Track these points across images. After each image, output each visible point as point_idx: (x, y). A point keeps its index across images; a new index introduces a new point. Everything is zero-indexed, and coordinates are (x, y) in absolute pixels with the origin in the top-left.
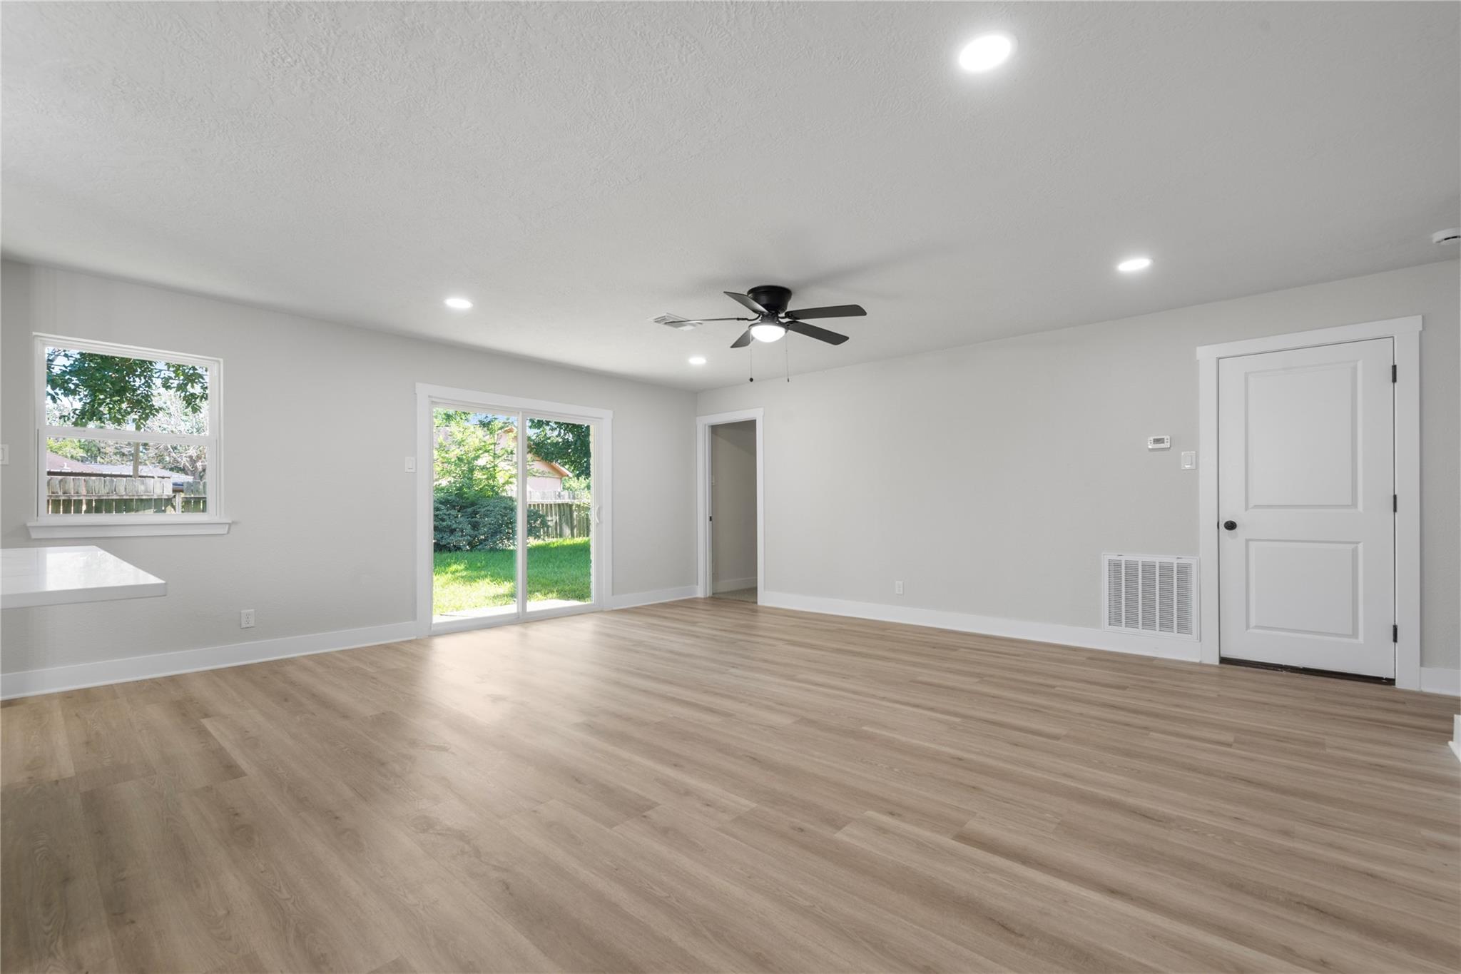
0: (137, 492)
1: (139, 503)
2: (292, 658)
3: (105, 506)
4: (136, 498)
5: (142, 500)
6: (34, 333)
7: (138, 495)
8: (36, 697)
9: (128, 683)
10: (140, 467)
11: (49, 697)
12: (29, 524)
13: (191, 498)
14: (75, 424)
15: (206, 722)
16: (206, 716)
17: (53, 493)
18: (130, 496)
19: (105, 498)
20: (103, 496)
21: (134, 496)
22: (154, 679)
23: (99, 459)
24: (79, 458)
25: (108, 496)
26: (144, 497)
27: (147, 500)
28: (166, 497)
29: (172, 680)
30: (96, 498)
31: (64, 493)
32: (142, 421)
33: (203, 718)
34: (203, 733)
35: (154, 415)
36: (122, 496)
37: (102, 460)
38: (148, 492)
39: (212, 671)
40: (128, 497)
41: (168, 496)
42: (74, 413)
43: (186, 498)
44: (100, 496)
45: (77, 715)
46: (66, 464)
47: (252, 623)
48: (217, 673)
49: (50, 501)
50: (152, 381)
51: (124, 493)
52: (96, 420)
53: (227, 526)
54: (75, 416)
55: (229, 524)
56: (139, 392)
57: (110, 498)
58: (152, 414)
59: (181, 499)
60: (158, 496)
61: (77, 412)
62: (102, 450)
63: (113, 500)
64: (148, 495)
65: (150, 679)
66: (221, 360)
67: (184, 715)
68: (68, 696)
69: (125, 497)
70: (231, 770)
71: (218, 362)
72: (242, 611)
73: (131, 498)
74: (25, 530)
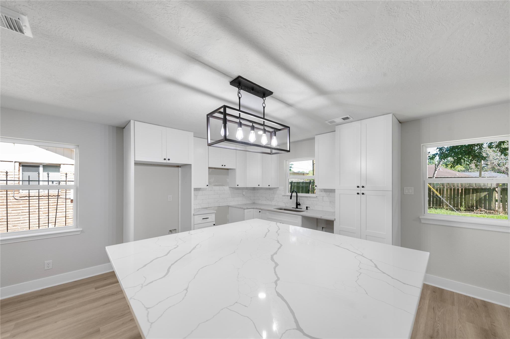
0: (480, 186)
1: (481, 190)
3: (468, 191)
5: (482, 189)
6: (422, 145)
7: (480, 187)
12: (421, 217)
14: (451, 167)
18: (477, 187)
19: (467, 188)
20: (467, 187)
25: (469, 187)
26: (483, 188)
27: (484, 189)
30: (464, 188)
32: (478, 163)
36: (474, 187)
37: (471, 171)
38: (485, 186)
40: (476, 188)
41: (494, 187)
44: (466, 187)
50: (482, 146)
51: (475, 186)
52: (459, 165)
54: (451, 164)
56: (476, 152)
57: (469, 188)
59: (500, 189)
60: (489, 187)
63: (471, 189)
64: (485, 187)
69: (475, 188)
73: (478, 188)
74: (419, 220)
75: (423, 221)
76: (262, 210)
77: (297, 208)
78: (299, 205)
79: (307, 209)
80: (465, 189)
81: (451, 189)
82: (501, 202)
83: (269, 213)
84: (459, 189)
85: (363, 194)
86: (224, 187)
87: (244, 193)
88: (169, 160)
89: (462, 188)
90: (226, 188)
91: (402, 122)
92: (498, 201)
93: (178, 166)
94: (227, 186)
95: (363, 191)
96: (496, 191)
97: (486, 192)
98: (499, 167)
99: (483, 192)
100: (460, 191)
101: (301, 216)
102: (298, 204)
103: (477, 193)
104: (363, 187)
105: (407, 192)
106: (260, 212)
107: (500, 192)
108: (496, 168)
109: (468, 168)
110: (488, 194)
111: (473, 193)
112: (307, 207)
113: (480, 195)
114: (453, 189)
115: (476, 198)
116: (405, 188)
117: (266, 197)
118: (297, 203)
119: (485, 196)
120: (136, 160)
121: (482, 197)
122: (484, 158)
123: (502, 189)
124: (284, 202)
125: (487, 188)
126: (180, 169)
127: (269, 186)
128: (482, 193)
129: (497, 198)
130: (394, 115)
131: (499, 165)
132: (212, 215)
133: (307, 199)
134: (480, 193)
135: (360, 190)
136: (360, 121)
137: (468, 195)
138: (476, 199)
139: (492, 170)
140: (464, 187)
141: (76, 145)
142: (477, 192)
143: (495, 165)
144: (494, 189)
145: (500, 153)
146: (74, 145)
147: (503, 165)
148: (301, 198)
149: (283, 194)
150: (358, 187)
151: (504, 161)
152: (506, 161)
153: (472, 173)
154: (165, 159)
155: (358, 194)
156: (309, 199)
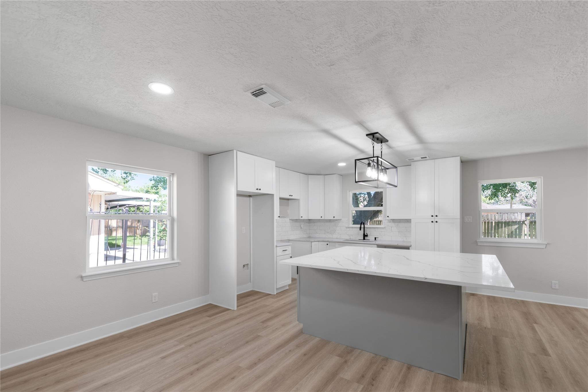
0: (512, 219)
1: (512, 223)
2: (578, 308)
3: (501, 224)
4: (511, 221)
5: (513, 222)
6: (478, 181)
8: (480, 295)
9: (507, 298)
10: (513, 205)
11: (483, 296)
13: (533, 221)
15: (535, 325)
16: (536, 323)
17: (484, 219)
19: (500, 221)
21: (510, 220)
22: (516, 300)
23: (499, 203)
24: (492, 203)
26: (514, 221)
27: (515, 222)
28: (523, 221)
29: (523, 302)
31: (487, 219)
33: (534, 323)
34: (533, 329)
35: (517, 193)
37: (500, 203)
39: (540, 303)
40: (508, 221)
41: (523, 220)
42: (489, 195)
43: (531, 221)
45: (491, 306)
46: (488, 207)
47: (557, 287)
48: (541, 304)
49: (483, 222)
51: (507, 219)
52: (497, 197)
53: (545, 245)
54: (490, 196)
55: (546, 244)
58: (517, 192)
59: (528, 222)
60: (519, 220)
61: (490, 195)
62: (500, 199)
63: (503, 222)
65: (515, 299)
66: (542, 177)
67: (527, 319)
68: (489, 297)
69: (507, 221)
70: (544, 351)
71: (541, 178)
72: (553, 281)
74: (476, 242)
75: (479, 244)
76: (329, 242)
77: (364, 239)
78: (367, 236)
79: (375, 240)
80: (499, 222)
81: (485, 223)
82: (530, 236)
83: (339, 244)
84: (492, 222)
85: (437, 222)
86: (285, 219)
87: (302, 226)
88: (260, 189)
89: (495, 221)
90: (287, 220)
91: (463, 162)
92: (527, 235)
93: (250, 196)
94: (288, 218)
95: (436, 219)
96: (525, 224)
97: (516, 225)
98: (526, 200)
99: (514, 225)
100: (494, 225)
101: (376, 245)
102: (365, 236)
103: (509, 227)
104: (437, 216)
105: (467, 220)
106: (327, 244)
107: (529, 225)
108: (524, 200)
109: (497, 200)
110: (518, 227)
111: (505, 227)
112: (375, 238)
113: (511, 228)
114: (487, 222)
115: (508, 231)
116: (465, 217)
117: (325, 230)
118: (364, 234)
119: (516, 229)
120: (239, 189)
121: (513, 231)
122: (518, 191)
123: (530, 222)
124: (348, 235)
125: (517, 221)
126: (251, 198)
127: (334, 217)
128: (513, 227)
129: (526, 233)
130: (460, 158)
131: (527, 197)
132: (289, 247)
133: (375, 230)
134: (512, 226)
135: (435, 219)
136: (433, 160)
137: (501, 229)
138: (508, 233)
139: (520, 203)
140: (497, 220)
141: (171, 173)
142: (509, 225)
143: (523, 197)
144: (523, 222)
145: (530, 187)
146: (169, 173)
147: (531, 198)
148: (367, 230)
149: (347, 226)
150: (432, 216)
151: (532, 193)
152: (533, 193)
153: (500, 206)
154: (257, 189)
155: (432, 222)
156: (377, 230)
